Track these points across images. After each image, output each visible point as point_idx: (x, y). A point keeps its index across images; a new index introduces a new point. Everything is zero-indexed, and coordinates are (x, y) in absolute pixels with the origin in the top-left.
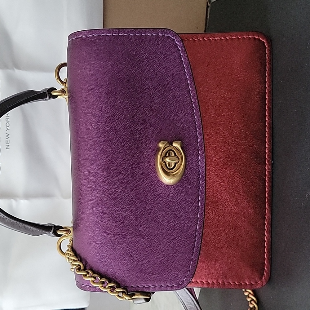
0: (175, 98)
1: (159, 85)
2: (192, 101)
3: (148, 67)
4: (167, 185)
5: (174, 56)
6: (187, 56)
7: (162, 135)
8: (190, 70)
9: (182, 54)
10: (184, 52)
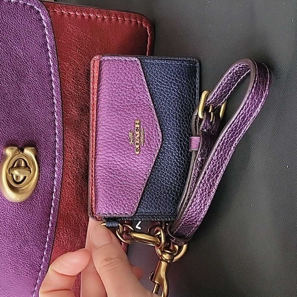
0: (33, 89)
1: (13, 70)
4: (12, 202)
5: (36, 34)
6: (53, 35)
7: (11, 137)
8: (56, 55)
9: (47, 33)
10: (50, 30)
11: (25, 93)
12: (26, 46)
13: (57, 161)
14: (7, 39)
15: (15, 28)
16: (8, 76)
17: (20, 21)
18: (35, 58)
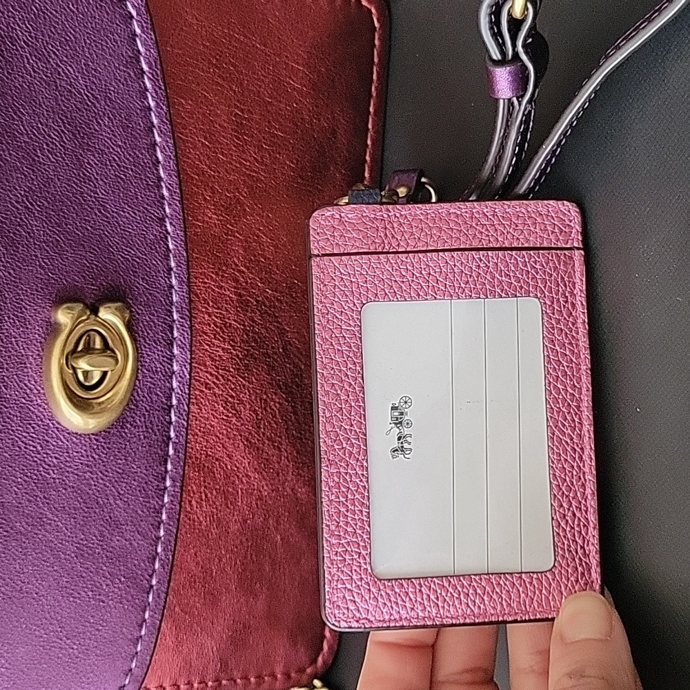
0: (112, 166)
1: (64, 123)
2: (160, 179)
3: (29, 63)
4: (77, 434)
5: (113, 35)
6: (153, 37)
7: (66, 281)
8: (162, 84)
9: (138, 31)
10: (145, 25)
11: (93, 175)
12: (90, 64)
13: (176, 334)
14: (46, 50)
15: (62, 22)
16: (52, 138)
17: (73, 5)
18: (114, 92)
